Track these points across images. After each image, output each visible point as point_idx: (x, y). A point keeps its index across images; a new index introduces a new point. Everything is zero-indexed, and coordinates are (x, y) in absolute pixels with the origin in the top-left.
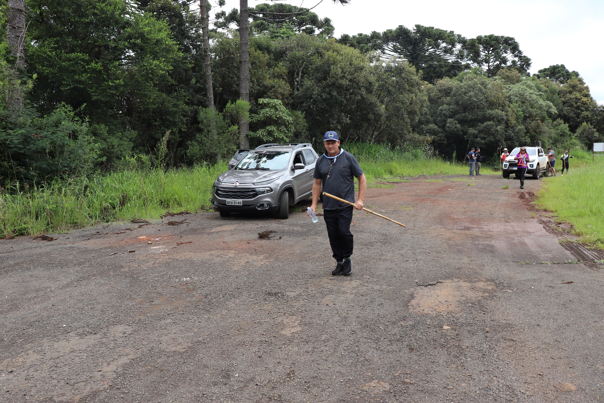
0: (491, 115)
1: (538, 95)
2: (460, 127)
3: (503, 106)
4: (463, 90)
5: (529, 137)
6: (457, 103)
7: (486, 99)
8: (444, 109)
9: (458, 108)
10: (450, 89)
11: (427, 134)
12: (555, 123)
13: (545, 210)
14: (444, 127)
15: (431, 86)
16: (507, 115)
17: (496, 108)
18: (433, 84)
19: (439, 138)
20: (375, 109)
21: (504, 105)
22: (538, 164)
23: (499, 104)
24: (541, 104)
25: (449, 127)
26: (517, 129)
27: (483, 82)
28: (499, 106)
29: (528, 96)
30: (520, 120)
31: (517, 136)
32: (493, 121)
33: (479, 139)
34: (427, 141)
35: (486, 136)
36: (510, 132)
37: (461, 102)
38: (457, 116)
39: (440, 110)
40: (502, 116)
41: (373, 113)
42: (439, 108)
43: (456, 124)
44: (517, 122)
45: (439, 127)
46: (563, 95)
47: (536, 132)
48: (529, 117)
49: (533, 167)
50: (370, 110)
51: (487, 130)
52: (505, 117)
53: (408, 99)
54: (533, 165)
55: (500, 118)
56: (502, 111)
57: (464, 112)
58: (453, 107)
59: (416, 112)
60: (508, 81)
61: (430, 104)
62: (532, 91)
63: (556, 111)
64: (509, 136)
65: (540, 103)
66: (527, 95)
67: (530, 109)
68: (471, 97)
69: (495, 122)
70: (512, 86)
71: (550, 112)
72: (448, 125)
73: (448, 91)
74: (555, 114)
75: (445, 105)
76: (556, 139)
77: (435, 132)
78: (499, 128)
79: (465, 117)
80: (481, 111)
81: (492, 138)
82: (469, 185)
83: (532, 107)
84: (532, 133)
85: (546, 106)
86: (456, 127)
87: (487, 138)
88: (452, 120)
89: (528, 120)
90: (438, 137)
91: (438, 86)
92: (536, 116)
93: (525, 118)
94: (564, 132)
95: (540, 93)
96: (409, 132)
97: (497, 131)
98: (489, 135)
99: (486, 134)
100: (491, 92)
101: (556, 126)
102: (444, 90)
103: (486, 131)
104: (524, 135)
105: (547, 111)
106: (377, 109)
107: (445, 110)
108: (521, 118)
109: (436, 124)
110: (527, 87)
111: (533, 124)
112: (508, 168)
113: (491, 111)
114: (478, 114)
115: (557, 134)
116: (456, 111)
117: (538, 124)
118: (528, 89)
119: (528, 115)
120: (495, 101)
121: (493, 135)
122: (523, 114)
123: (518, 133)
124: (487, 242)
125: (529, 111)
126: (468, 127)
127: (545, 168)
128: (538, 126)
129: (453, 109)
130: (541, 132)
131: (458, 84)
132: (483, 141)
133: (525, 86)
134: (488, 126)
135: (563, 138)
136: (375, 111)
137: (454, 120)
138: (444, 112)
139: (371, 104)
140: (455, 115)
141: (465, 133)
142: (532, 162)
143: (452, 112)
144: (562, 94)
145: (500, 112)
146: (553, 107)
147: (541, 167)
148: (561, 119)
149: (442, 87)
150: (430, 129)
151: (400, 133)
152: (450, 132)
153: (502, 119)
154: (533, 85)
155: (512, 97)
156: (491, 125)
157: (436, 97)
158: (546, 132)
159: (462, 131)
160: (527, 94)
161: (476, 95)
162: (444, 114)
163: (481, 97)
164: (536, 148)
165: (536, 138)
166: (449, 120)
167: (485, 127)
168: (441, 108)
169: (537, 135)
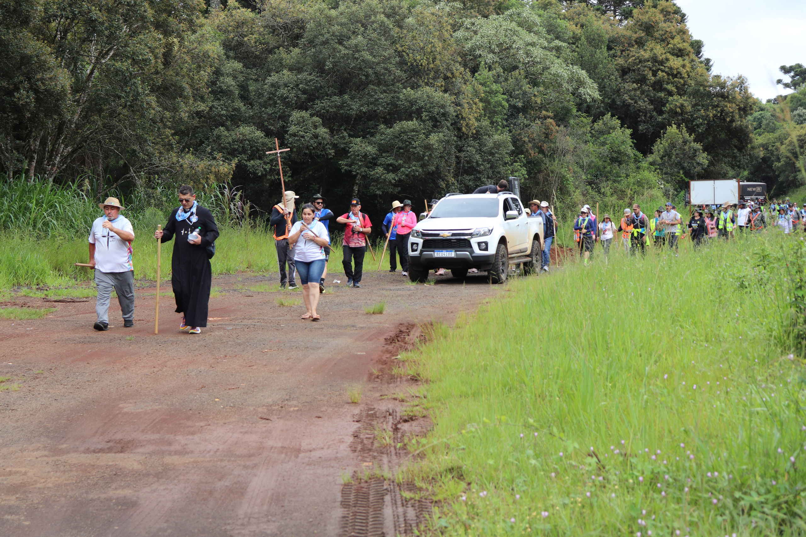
0: (412, 103)
1: (550, 49)
2: (327, 136)
3: (446, 78)
4: (336, 28)
5: (525, 165)
6: (319, 67)
7: (401, 56)
8: (281, 83)
9: (321, 82)
10: (300, 24)
11: (219, 155)
12: (599, 125)
13: (414, 380)
14: (281, 134)
15: (247, 13)
16: (458, 104)
17: (427, 84)
18: (254, 9)
19: (268, 167)
20: (39, 76)
21: (449, 74)
22: (503, 241)
23: (437, 71)
24: (556, 75)
25: (294, 135)
26: (490, 143)
27: (393, 8)
28: (434, 78)
29: (521, 52)
30: (498, 118)
31: (489, 161)
32: (419, 118)
33: (380, 170)
34: (219, 177)
35: (400, 162)
36: (471, 150)
37: (329, 65)
38: (319, 105)
39: (272, 85)
40: (443, 107)
41: (31, 88)
42: (270, 80)
43: (316, 127)
44: (492, 123)
45: (269, 133)
46: (622, 51)
47: (541, 151)
48: (525, 109)
49: (486, 249)
50: (21, 78)
51: (400, 144)
52: (451, 110)
53: (152, 50)
54: (486, 243)
55: (436, 110)
56: (445, 91)
57: (341, 93)
58: (309, 78)
59: (182, 89)
60: (472, 8)
61: (245, 66)
62: (530, 38)
63: (597, 95)
64: (468, 162)
65: (553, 70)
66: (518, 49)
67: (527, 87)
68: (358, 51)
69: (424, 121)
70: (480, 20)
71: (580, 96)
72: (293, 129)
73: (296, 31)
74: (594, 100)
75: (285, 71)
76: (598, 169)
77: (259, 150)
78: (434, 139)
79: (341, 107)
80: (385, 91)
81: (415, 168)
82: (282, 305)
83: (534, 83)
84: (532, 152)
85: (570, 81)
86: (316, 136)
87: (400, 166)
88: (303, 113)
89: (521, 119)
90: (266, 163)
91: (267, 13)
92: (542, 107)
93: (514, 111)
94: (619, 152)
95: (557, 43)
96: (169, 147)
97: (428, 147)
98: (408, 160)
99: (398, 156)
100: (414, 37)
101: (602, 133)
102: (285, 27)
103: (400, 148)
104: (508, 159)
105: (573, 94)
106: (47, 75)
107: (286, 85)
108: (500, 113)
109: (261, 126)
110: (520, 24)
111: (536, 128)
112: (422, 252)
113: (412, 92)
114: (377, 100)
115: (601, 156)
116: (317, 89)
117: (547, 128)
118: (523, 32)
119: (520, 104)
120: (424, 62)
121: (419, 158)
122: (508, 101)
123: (492, 154)
124: (128, 492)
125: (525, 93)
126: (350, 136)
127: (528, 252)
128: (547, 135)
129: (307, 82)
130: (554, 151)
131: (321, 11)
132: (391, 176)
133: (514, 24)
134: (405, 132)
135: (616, 168)
136: (39, 83)
137: (312, 115)
138: (283, 91)
139: (25, 60)
140: (313, 100)
141: (343, 152)
142: (484, 234)
143: (304, 92)
144: (618, 48)
145: (438, 95)
146: (589, 81)
147: (512, 247)
148: (612, 116)
149: (278, 19)
150: (241, 142)
151: (134, 151)
152: (299, 148)
153: (444, 115)
154: (538, 20)
155: (478, 52)
156: (413, 131)
157: (260, 47)
158: (568, 151)
159: (335, 146)
160: (519, 43)
161: (372, 46)
162: (283, 99)
163: (385, 50)
164: (502, 197)
165: (543, 167)
166: (296, 115)
167: (396, 136)
168: (273, 78)
169: (547, 160)
